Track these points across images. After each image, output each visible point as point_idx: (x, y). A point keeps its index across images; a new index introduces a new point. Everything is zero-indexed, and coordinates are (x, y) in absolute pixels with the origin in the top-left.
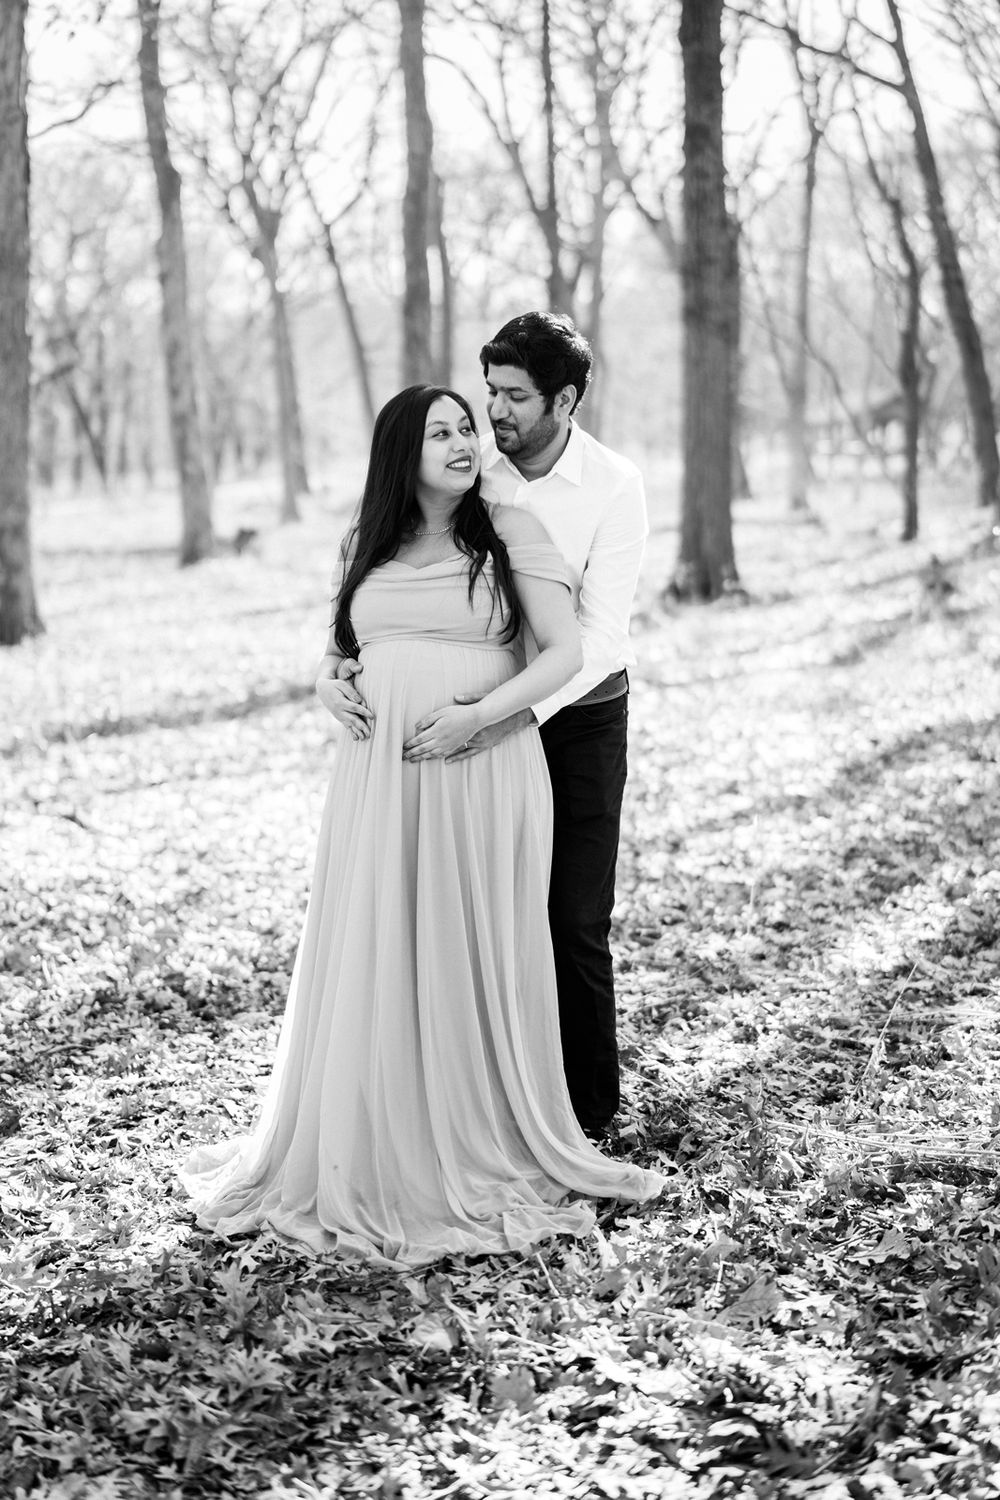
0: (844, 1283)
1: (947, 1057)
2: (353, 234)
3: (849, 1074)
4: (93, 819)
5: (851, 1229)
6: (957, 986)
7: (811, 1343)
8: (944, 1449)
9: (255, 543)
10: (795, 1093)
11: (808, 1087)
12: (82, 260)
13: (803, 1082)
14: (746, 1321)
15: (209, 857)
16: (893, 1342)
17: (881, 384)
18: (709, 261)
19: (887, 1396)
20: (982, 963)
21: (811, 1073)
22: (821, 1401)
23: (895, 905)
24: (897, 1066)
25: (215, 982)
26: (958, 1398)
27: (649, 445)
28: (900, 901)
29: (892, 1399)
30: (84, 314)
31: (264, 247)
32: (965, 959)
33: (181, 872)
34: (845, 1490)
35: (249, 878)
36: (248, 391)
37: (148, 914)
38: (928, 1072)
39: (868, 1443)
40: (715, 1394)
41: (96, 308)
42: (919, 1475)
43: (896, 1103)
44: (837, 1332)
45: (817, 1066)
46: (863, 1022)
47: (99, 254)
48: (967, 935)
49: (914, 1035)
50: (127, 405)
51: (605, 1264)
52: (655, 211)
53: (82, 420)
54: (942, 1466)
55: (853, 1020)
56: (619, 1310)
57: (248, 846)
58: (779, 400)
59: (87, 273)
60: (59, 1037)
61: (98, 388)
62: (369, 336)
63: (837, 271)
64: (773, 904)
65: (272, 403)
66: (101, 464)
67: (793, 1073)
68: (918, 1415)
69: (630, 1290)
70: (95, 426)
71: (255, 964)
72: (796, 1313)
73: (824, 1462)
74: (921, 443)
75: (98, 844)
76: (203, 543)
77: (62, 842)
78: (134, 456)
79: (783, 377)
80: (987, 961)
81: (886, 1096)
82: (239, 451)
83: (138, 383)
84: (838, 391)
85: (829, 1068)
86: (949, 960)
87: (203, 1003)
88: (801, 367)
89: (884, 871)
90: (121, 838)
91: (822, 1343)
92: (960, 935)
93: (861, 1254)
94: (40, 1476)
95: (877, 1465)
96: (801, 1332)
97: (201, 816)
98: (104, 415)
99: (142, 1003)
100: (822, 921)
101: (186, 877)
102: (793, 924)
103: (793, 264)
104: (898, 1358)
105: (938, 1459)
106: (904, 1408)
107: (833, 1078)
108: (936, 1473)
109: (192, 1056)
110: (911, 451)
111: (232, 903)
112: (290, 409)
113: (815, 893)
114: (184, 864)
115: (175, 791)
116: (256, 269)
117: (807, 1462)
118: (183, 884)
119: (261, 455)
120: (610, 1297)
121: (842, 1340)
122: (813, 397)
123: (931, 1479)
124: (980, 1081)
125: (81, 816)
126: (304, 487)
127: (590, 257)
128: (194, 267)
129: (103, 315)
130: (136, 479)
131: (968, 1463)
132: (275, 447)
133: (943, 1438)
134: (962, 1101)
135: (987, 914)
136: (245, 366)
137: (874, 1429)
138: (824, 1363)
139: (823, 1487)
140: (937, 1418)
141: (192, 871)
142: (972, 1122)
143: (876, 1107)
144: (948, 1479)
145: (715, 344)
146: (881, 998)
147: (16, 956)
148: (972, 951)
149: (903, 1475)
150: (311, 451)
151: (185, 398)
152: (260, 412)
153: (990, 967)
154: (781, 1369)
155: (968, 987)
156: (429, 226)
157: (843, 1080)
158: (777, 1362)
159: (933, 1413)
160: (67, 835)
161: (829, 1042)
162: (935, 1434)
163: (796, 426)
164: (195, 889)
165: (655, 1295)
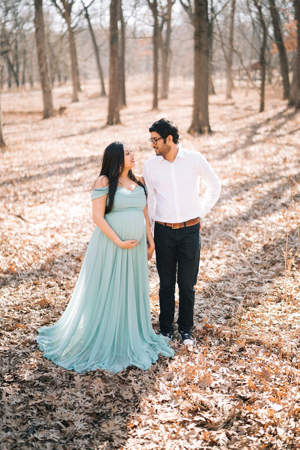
0: (229, 375)
1: (259, 304)
2: (94, 9)
3: (233, 309)
4: (26, 217)
5: (231, 359)
6: (264, 280)
7: (219, 392)
8: (249, 423)
9: (66, 111)
10: (219, 315)
11: (222, 313)
12: (10, 16)
13: (221, 312)
14: (204, 387)
15: (60, 231)
16: (239, 393)
17: (255, 58)
18: (203, 31)
19: (236, 409)
20: (271, 272)
21: (223, 309)
22: (221, 410)
23: (249, 251)
24: (246, 307)
25: (65, 277)
26: (253, 410)
27: (184, 76)
28: (250, 250)
29: (238, 410)
30: (11, 33)
31: (67, 14)
32: (266, 270)
33: (52, 236)
34: (225, 435)
35: (71, 239)
36: (62, 58)
37: (45, 252)
38: (254, 309)
39: (231, 421)
40: (196, 409)
41: (15, 31)
42: (243, 430)
43: (245, 319)
44: (226, 389)
45: (226, 306)
46: (238, 292)
47: (15, 14)
48: (268, 261)
49: (251, 296)
50: (25, 62)
51: (169, 371)
52: (187, 4)
53: (11, 67)
54: (248, 428)
55: (235, 291)
56: (173, 384)
57: (70, 226)
58: (224, 63)
59: (12, 21)
60: (25, 297)
61: (16, 57)
62: (99, 42)
63: (242, 21)
64: (216, 250)
65: (69, 63)
66: (17, 82)
67: (218, 309)
68: (243, 414)
69: (175, 379)
70: (15, 69)
71: (75, 271)
72: (216, 385)
73: (221, 426)
74: (267, 77)
75: (28, 227)
76: (50, 112)
77: (17, 226)
78: (27, 78)
79: (225, 56)
80: (272, 271)
81: (243, 317)
82: (59, 77)
83: (28, 55)
84: (241, 61)
85: (228, 307)
86: (262, 270)
87: (62, 285)
88: (231, 55)
89: (247, 239)
90: (34, 224)
91: (222, 392)
92: (266, 262)
93: (233, 366)
94: (35, 430)
95: (233, 428)
96: (217, 389)
97: (56, 216)
98: (18, 66)
99: (46, 285)
100: (229, 256)
101: (54, 239)
102: (221, 257)
103: (229, 20)
104: (240, 397)
105: (248, 426)
106: (240, 413)
107: (229, 310)
108: (247, 429)
109: (61, 303)
110: (263, 79)
111: (67, 249)
112: (75, 64)
113: (228, 246)
114: (53, 234)
115: (48, 206)
116: (64, 20)
117: (217, 426)
118: (52, 241)
119: (66, 79)
120: (170, 380)
121: (227, 391)
122: (234, 62)
123: (246, 431)
124: (267, 312)
125: (22, 216)
126: (80, 90)
127: (167, 19)
128: (45, 19)
129: (17, 34)
130: (27, 85)
131: (254, 428)
132: (70, 75)
133: (249, 420)
134: (262, 318)
135: (274, 254)
136: (61, 51)
137: (233, 418)
138: (222, 398)
139: (220, 433)
140: (248, 416)
141: (55, 236)
142: (264, 325)
143: (240, 320)
144: (249, 431)
145: (204, 57)
146: (243, 284)
147: (10, 269)
148: (269, 268)
149: (239, 430)
150: (81, 77)
151: (44, 67)
152: (66, 66)
153: (273, 273)
154: (212, 400)
155: (267, 280)
156: (118, 16)
157: (231, 312)
158: (211, 398)
159: (247, 414)
160: (18, 222)
161: (229, 298)
162: (247, 420)
163: (229, 70)
164: (56, 243)
165: (182, 380)
